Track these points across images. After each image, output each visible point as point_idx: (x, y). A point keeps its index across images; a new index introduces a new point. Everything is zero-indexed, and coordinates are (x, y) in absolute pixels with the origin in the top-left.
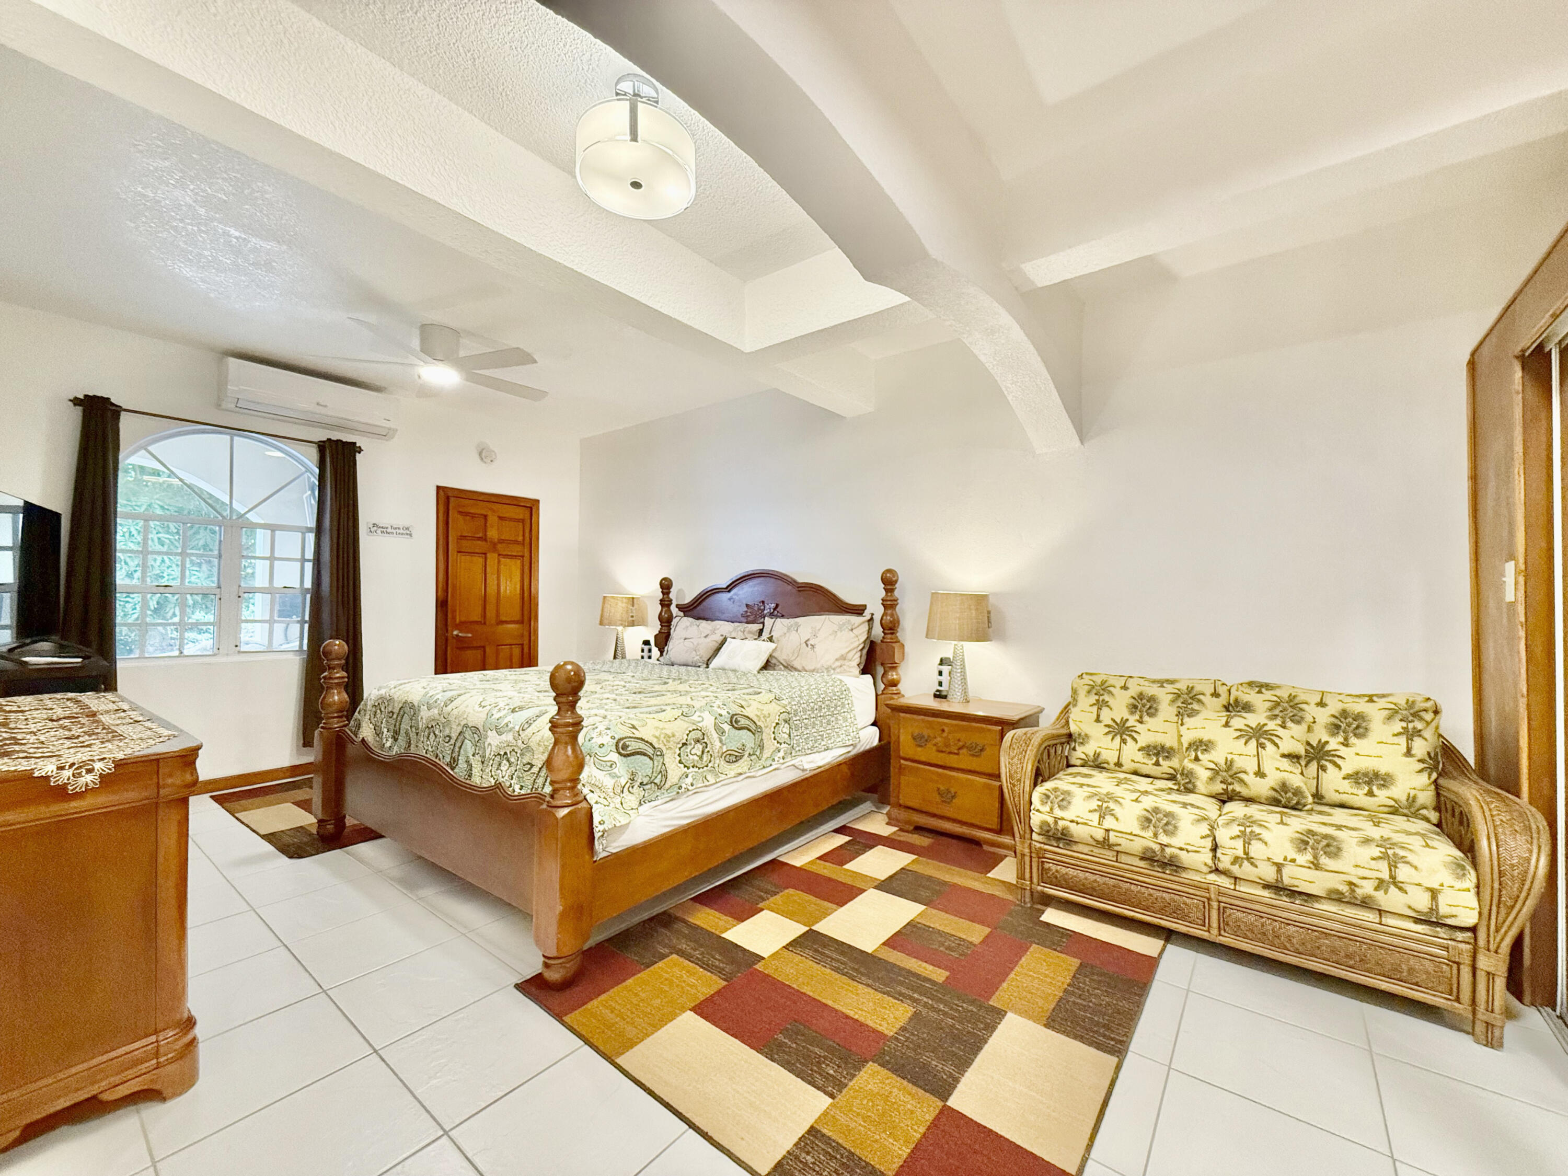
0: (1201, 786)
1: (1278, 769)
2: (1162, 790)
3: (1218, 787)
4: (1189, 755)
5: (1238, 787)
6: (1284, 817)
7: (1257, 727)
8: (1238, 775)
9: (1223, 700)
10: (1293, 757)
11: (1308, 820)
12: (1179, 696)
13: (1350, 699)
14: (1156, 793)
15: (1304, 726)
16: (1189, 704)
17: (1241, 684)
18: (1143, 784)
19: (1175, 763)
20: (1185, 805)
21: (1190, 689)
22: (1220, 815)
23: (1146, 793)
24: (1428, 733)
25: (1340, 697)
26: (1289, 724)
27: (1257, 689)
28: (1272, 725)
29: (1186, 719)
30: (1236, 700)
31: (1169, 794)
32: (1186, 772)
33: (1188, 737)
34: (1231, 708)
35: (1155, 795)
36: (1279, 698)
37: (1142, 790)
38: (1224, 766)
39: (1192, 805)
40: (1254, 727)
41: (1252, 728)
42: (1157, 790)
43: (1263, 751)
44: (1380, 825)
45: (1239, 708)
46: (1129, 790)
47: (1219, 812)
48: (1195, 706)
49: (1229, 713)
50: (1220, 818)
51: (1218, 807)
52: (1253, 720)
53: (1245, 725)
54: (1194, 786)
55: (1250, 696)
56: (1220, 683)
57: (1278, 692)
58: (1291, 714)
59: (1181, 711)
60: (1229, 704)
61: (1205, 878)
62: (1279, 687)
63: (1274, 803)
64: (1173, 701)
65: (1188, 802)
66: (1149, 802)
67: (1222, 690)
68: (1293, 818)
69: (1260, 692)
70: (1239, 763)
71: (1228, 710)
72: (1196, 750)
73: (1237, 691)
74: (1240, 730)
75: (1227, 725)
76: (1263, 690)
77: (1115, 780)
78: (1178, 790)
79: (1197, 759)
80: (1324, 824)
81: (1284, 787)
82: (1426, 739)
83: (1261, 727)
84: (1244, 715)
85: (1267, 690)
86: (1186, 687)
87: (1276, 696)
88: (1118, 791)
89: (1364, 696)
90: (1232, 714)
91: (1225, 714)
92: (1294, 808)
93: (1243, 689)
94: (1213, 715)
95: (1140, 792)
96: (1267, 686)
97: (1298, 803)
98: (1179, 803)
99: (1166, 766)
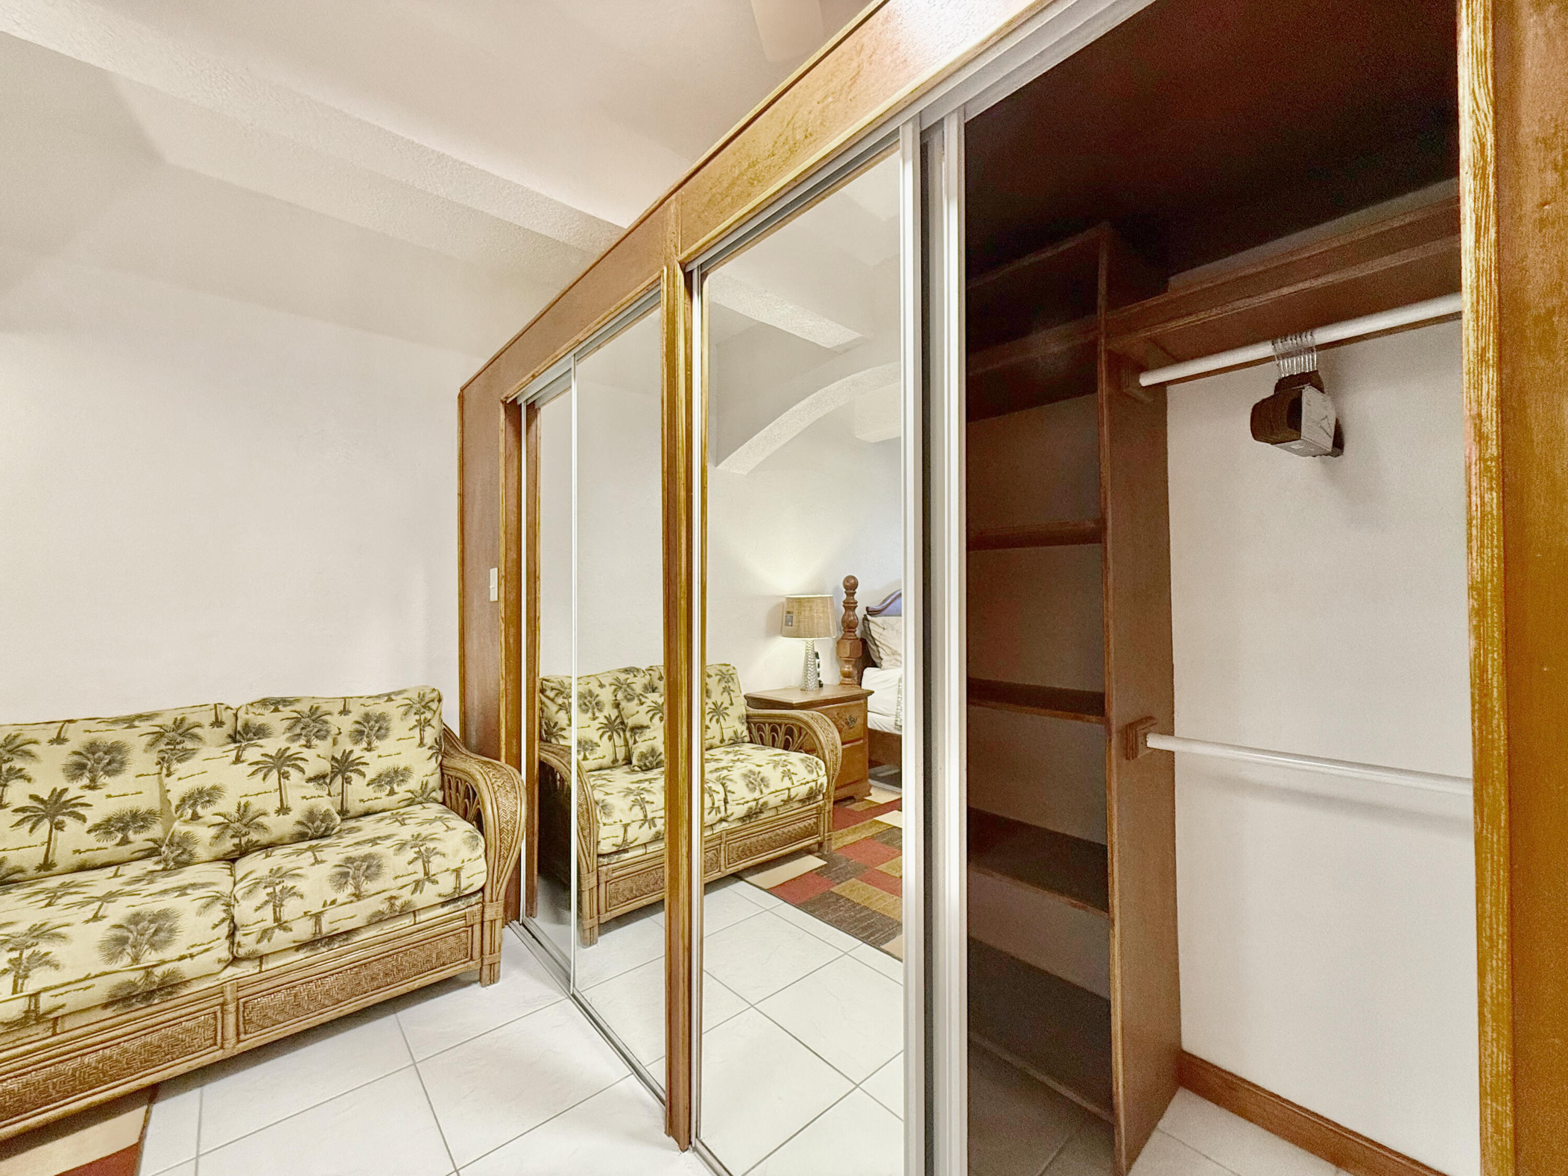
0: (202, 852)
1: (304, 798)
2: (138, 880)
3: (228, 844)
4: (181, 816)
5: (254, 836)
6: (317, 854)
7: (277, 754)
8: (254, 821)
9: (227, 729)
10: (319, 778)
11: (342, 845)
12: (161, 735)
13: (370, 701)
14: (128, 888)
15: (330, 740)
16: (178, 744)
17: (252, 704)
18: (101, 881)
19: (156, 831)
20: (182, 891)
21: (179, 724)
22: (235, 884)
23: (110, 897)
24: (434, 722)
25: (362, 701)
26: (315, 742)
27: (273, 707)
28: (295, 748)
29: (175, 766)
30: (246, 726)
31: (151, 882)
32: (176, 839)
33: (178, 789)
34: (238, 737)
35: (130, 894)
36: (298, 713)
37: (100, 894)
38: (237, 815)
39: (193, 886)
40: (274, 755)
41: (271, 757)
42: (129, 883)
43: (287, 782)
44: (406, 822)
45: (251, 735)
46: (74, 904)
47: (232, 878)
48: (189, 745)
49: (238, 745)
50: (238, 887)
51: (228, 872)
52: (270, 746)
53: (262, 755)
54: (192, 855)
55: (267, 718)
56: (223, 707)
57: (297, 707)
58: (316, 730)
59: (166, 756)
60: (236, 732)
61: (218, 980)
62: (298, 700)
63: (300, 839)
64: (152, 745)
65: (186, 882)
66: (118, 911)
67: (226, 716)
68: (327, 850)
69: (276, 710)
70: (256, 804)
71: (235, 741)
72: (194, 804)
73: (247, 713)
74: (257, 763)
75: (238, 760)
76: (280, 707)
77: (42, 896)
78: (164, 870)
79: (195, 817)
80: (358, 843)
81: (311, 816)
82: (433, 727)
83: (282, 753)
84: (260, 742)
85: (284, 706)
86: (172, 722)
87: (295, 711)
88: (55, 915)
89: (384, 695)
90: (243, 745)
91: (233, 746)
92: (322, 837)
93: (254, 710)
94: (218, 752)
95: (98, 899)
96: (285, 702)
97: (327, 829)
98: (174, 889)
99: (139, 840)
